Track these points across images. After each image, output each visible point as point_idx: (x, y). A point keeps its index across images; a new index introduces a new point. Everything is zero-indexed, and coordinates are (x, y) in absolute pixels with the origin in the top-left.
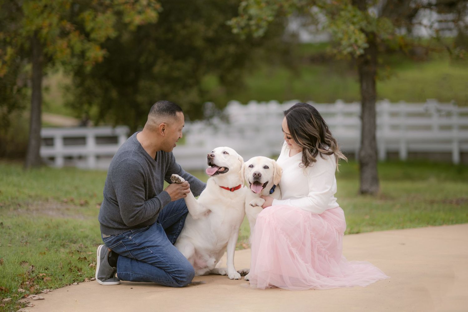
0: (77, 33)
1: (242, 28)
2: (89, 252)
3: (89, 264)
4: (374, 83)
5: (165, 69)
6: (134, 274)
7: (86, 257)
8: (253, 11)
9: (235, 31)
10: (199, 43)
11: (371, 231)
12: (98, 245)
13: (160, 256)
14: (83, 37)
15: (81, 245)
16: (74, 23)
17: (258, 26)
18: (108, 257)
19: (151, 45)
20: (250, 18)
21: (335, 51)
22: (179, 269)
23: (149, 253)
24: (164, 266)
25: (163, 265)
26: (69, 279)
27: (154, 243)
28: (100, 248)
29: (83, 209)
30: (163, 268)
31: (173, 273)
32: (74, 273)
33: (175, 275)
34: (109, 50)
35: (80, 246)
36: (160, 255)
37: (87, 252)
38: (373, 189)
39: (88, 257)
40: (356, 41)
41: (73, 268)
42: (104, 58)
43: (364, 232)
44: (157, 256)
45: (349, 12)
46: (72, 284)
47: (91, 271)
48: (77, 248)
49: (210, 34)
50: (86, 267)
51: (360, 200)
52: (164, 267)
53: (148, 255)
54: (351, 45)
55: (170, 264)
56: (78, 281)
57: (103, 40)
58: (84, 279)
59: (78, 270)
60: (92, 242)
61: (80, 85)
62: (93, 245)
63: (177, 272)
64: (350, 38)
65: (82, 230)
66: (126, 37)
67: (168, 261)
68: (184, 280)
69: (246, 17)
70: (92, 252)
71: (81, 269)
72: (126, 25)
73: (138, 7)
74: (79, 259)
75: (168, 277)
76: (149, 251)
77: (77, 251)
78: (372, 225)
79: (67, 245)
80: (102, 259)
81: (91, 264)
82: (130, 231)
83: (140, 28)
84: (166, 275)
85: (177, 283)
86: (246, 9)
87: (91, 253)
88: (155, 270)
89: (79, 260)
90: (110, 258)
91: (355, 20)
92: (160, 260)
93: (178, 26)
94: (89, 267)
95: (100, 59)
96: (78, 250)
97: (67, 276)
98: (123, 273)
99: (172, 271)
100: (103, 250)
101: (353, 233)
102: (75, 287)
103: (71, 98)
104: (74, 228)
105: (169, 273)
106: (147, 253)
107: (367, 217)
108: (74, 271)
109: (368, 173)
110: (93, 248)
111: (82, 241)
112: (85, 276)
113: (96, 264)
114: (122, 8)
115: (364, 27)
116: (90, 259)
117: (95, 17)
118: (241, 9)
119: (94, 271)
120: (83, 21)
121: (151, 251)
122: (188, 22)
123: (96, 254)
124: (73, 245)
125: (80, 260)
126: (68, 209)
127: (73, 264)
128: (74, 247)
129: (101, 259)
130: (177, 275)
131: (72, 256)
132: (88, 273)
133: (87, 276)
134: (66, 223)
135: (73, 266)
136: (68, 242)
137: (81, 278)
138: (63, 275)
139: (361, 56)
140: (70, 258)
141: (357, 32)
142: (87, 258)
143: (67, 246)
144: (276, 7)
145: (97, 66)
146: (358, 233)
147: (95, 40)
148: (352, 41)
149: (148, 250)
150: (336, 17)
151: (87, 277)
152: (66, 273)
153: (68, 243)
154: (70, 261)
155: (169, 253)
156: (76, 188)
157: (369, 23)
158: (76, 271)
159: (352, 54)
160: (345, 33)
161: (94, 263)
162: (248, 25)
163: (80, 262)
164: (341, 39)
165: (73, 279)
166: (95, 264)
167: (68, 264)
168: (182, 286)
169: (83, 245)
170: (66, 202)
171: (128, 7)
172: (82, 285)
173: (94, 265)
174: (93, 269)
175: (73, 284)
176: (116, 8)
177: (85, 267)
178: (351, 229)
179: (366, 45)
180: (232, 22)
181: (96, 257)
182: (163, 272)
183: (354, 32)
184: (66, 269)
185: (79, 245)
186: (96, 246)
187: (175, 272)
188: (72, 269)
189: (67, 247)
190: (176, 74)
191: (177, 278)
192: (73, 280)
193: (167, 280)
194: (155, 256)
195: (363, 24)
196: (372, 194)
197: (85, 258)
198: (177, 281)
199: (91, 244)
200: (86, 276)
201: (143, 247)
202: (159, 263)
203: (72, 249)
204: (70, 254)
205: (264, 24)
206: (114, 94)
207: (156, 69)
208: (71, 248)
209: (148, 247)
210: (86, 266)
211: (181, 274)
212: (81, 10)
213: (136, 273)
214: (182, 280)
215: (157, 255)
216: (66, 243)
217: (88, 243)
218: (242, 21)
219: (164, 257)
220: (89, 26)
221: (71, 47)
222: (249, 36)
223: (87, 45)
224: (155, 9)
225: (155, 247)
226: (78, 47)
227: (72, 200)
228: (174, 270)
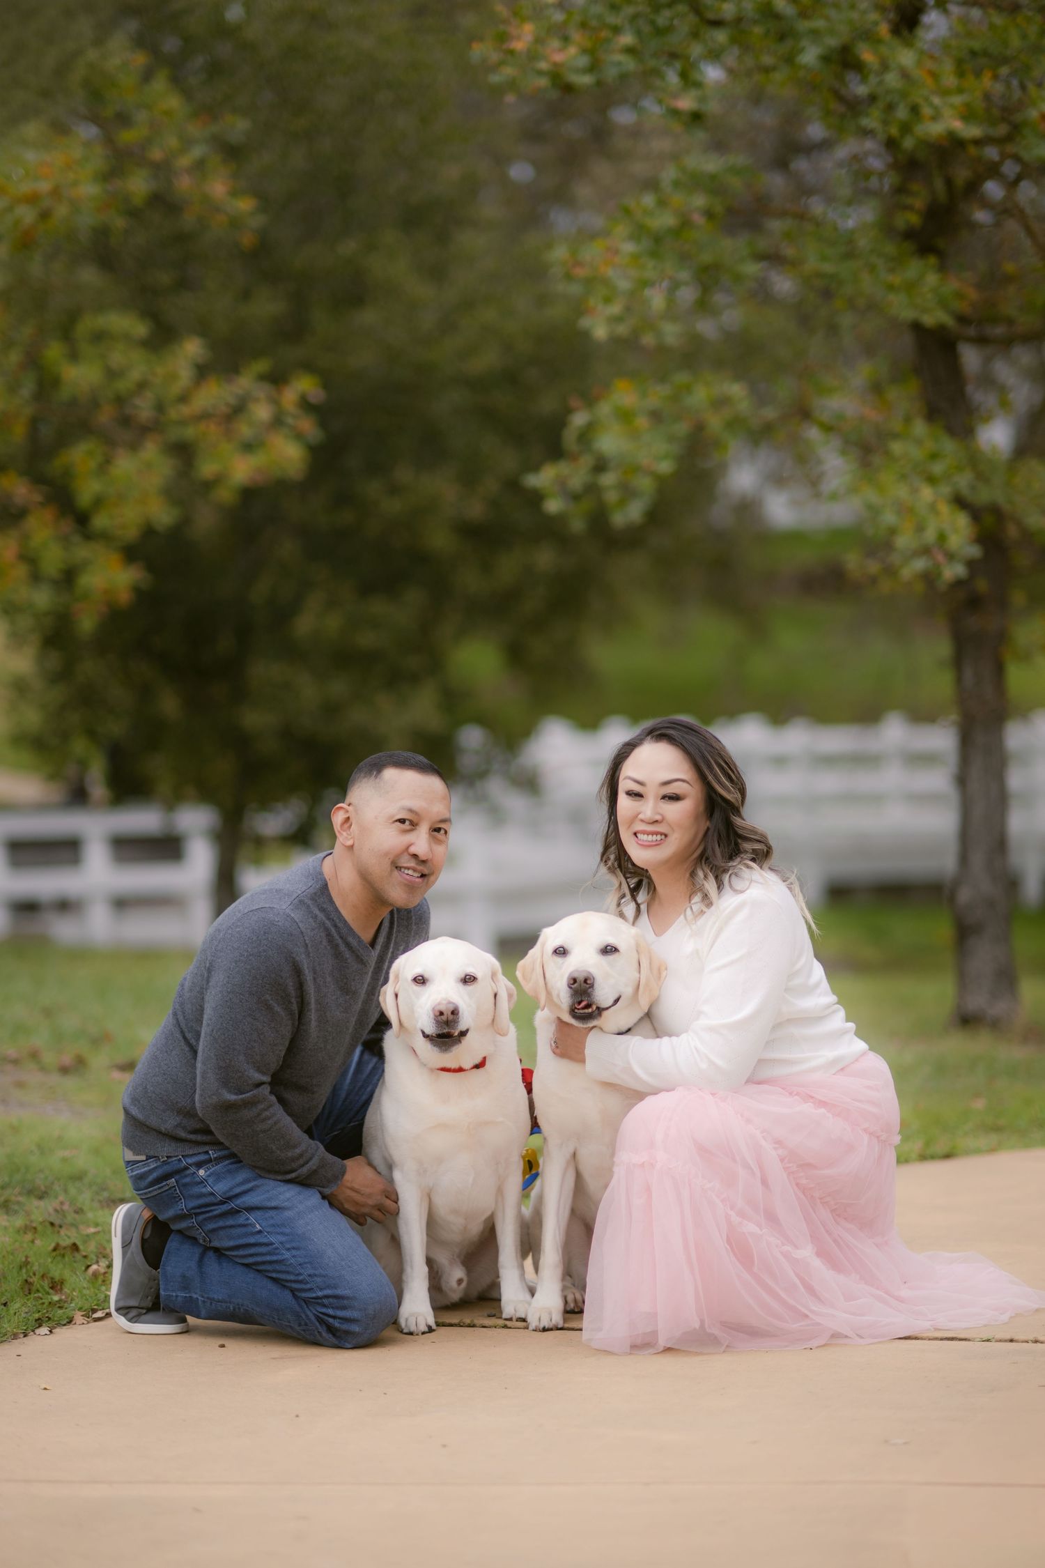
0: (48, 515)
1: (576, 497)
2: (88, 1226)
3: (88, 1267)
4: (999, 670)
5: (333, 623)
6: (209, 1301)
7: (79, 1243)
8: (610, 442)
9: (553, 506)
10: (440, 540)
11: (992, 1150)
12: (115, 1202)
13: (281, 1243)
14: (67, 525)
15: (62, 1203)
16: (38, 480)
17: (628, 492)
18: (142, 1239)
19: (288, 548)
20: (600, 466)
21: (873, 567)
22: (339, 1292)
23: (250, 1229)
24: (292, 1277)
25: (288, 1272)
26: (23, 1315)
27: (269, 1199)
28: (121, 1211)
29: (70, 1083)
30: (289, 1284)
31: (318, 1303)
32: (40, 1295)
33: (324, 1310)
34: (151, 567)
35: (58, 1208)
36: (283, 1239)
37: (81, 1227)
38: (998, 1009)
39: (85, 1242)
40: (942, 537)
41: (34, 1279)
42: (137, 591)
43: (968, 1152)
44: (272, 1244)
45: (919, 442)
46: (33, 1331)
47: (92, 1290)
48: (50, 1214)
49: (476, 510)
50: (77, 1275)
51: (958, 1046)
52: (291, 1281)
53: (246, 1235)
54: (926, 551)
55: (311, 1272)
56: (51, 1324)
57: (131, 533)
58: (71, 1314)
59: (52, 1288)
60: (97, 1193)
61: (63, 675)
62: (100, 1201)
63: (331, 1300)
64: (920, 528)
65: (66, 1153)
66: (206, 522)
67: (305, 1263)
68: (355, 1328)
69: (586, 462)
70: (97, 1225)
71: (62, 1282)
72: (208, 486)
73: (245, 430)
74: (55, 1249)
75: (304, 1317)
76: (250, 1224)
77: (47, 1224)
78: (997, 1129)
79: (18, 1203)
80: (126, 1245)
81: (94, 1267)
82: (207, 1152)
83: (249, 494)
84: (298, 1309)
85: (331, 1336)
86: (586, 436)
87: (92, 1230)
88: (265, 1290)
89: (54, 1254)
90: (146, 1240)
91: (938, 468)
92: (280, 1257)
93: (373, 489)
94: (88, 1278)
95: (124, 597)
96: (52, 1220)
97: (15, 1306)
98: (177, 1296)
99: (314, 1295)
100: (128, 1217)
101: (933, 1157)
102: (42, 1342)
103: (32, 718)
104: (39, 1146)
105: (306, 1301)
106: (243, 1230)
107: (980, 1104)
108: (38, 1291)
109: (984, 955)
110: (101, 1213)
111: (66, 1191)
112: (73, 1305)
113: (110, 1266)
114: (190, 432)
115: (965, 492)
116: (91, 1248)
117: (107, 461)
118: (569, 438)
119: (103, 1288)
120: (68, 473)
121: (258, 1226)
122: (404, 474)
123: (110, 1232)
124: (36, 1202)
125: (58, 1252)
126: (20, 1085)
127: (36, 1268)
128: (40, 1210)
129: (123, 1247)
130: (331, 1312)
131: (33, 1242)
132: (85, 1295)
133: (79, 1306)
134: (15, 1129)
135: (34, 1274)
136: (20, 1194)
137: (60, 1312)
138: (5, 1304)
139: (958, 583)
140: (25, 1245)
141: (944, 509)
142: (81, 1247)
143: (16, 1207)
144: (682, 428)
145: (115, 618)
146: (948, 1156)
147: (105, 537)
148: (930, 535)
149: (248, 1219)
150: (877, 459)
151: (80, 1309)
152: (12, 1297)
153: (21, 1199)
154: (27, 1257)
155: (312, 1237)
156: (48, 1013)
157: (982, 477)
158: (45, 1290)
159: (929, 578)
160: (905, 510)
161: (104, 1263)
162: (592, 489)
163: (59, 1258)
164: (893, 531)
165: (37, 1316)
166: (104, 1265)
167: (21, 1268)
168: (349, 1346)
169: (68, 1203)
170: (15, 1062)
171: (212, 430)
172: (63, 1333)
173: (103, 1271)
174: (100, 1281)
175: (37, 1331)
176: (174, 434)
177: (75, 1277)
178: (928, 1144)
179: (975, 551)
180: (544, 478)
181: (109, 1241)
182: (287, 1295)
183: (933, 508)
184: (13, 1284)
185: (56, 1204)
186: (108, 1206)
187: (325, 1301)
188: (31, 1284)
189: (16, 1212)
190: (366, 640)
191: (331, 1320)
192: (36, 1320)
193: (303, 1323)
194: (264, 1240)
195: (964, 481)
196: (996, 1025)
197: (75, 1247)
198: (331, 1330)
199: (93, 1200)
200: (77, 1304)
201: (233, 1208)
202: (277, 1267)
203: (33, 1217)
204: (25, 1233)
205: (645, 484)
206: (169, 704)
207: (305, 624)
208: (28, 1214)
209: (250, 1209)
210: (78, 1273)
211: (344, 1308)
212: (64, 439)
213: (213, 1299)
214: (345, 1327)
215: (272, 1239)
216: (13, 1198)
217: (85, 1198)
218: (575, 474)
219: (294, 1248)
220: (87, 490)
221: (30, 559)
222: (599, 520)
223: (82, 551)
224: (298, 436)
225: (272, 1213)
226: (53, 558)
227: (34, 1055)
228: (320, 1294)
